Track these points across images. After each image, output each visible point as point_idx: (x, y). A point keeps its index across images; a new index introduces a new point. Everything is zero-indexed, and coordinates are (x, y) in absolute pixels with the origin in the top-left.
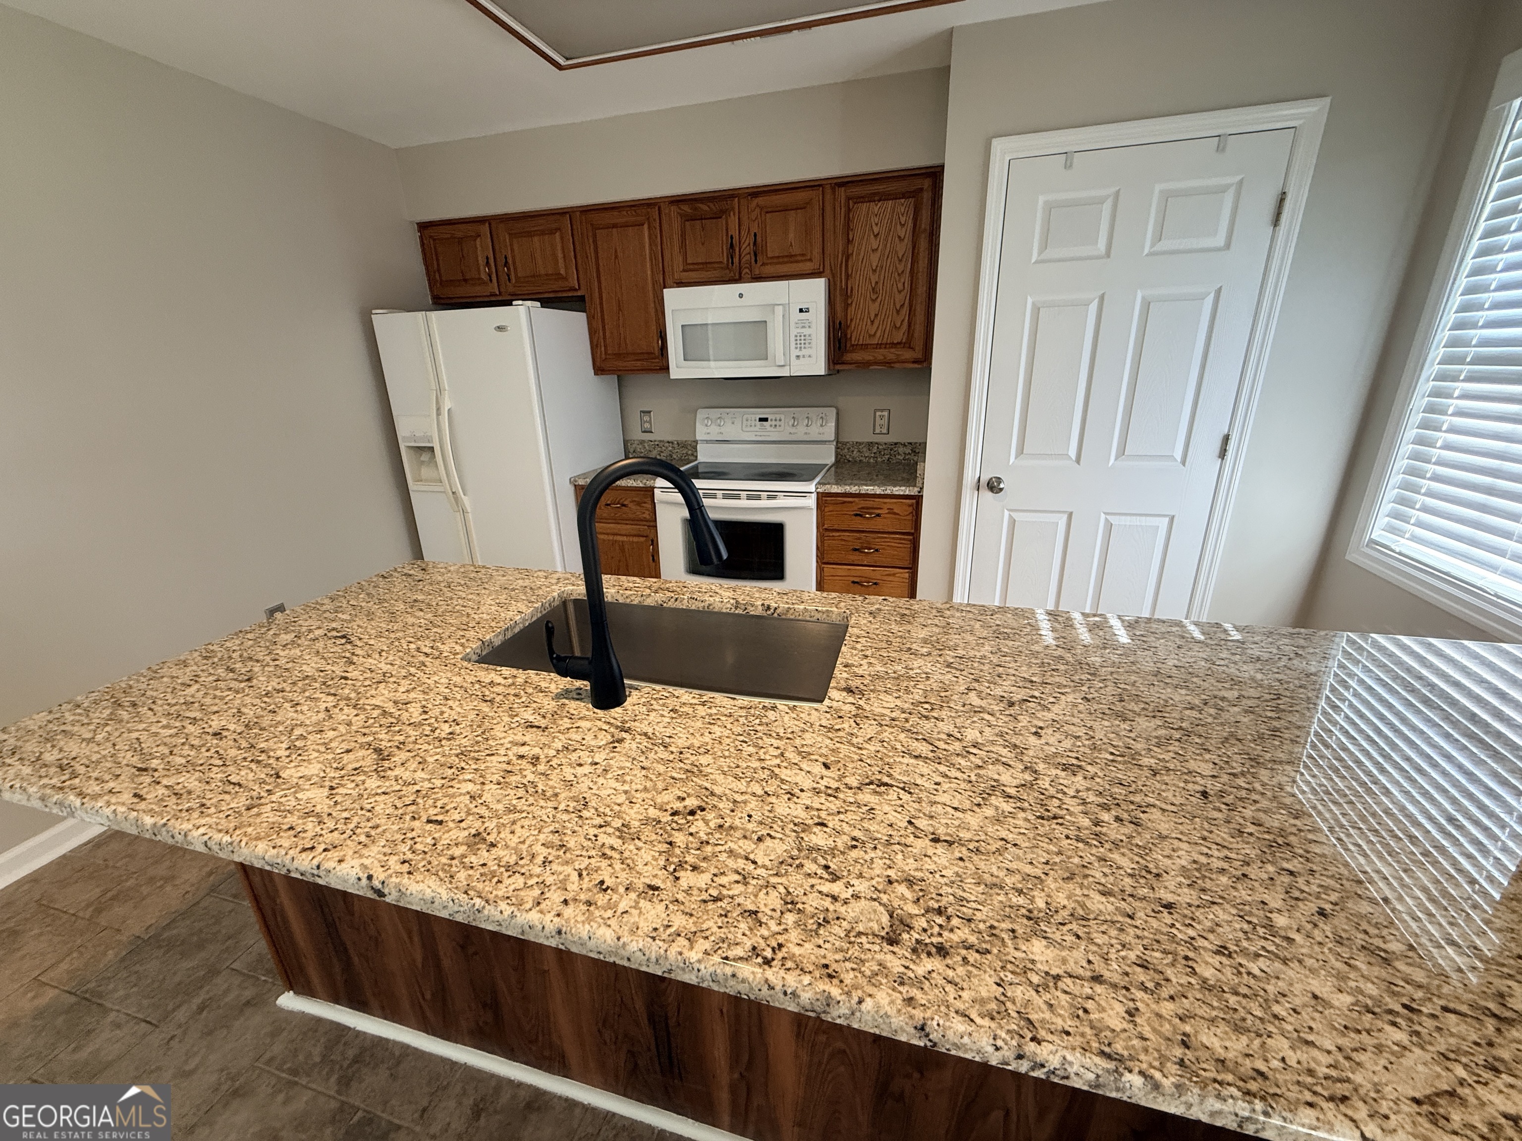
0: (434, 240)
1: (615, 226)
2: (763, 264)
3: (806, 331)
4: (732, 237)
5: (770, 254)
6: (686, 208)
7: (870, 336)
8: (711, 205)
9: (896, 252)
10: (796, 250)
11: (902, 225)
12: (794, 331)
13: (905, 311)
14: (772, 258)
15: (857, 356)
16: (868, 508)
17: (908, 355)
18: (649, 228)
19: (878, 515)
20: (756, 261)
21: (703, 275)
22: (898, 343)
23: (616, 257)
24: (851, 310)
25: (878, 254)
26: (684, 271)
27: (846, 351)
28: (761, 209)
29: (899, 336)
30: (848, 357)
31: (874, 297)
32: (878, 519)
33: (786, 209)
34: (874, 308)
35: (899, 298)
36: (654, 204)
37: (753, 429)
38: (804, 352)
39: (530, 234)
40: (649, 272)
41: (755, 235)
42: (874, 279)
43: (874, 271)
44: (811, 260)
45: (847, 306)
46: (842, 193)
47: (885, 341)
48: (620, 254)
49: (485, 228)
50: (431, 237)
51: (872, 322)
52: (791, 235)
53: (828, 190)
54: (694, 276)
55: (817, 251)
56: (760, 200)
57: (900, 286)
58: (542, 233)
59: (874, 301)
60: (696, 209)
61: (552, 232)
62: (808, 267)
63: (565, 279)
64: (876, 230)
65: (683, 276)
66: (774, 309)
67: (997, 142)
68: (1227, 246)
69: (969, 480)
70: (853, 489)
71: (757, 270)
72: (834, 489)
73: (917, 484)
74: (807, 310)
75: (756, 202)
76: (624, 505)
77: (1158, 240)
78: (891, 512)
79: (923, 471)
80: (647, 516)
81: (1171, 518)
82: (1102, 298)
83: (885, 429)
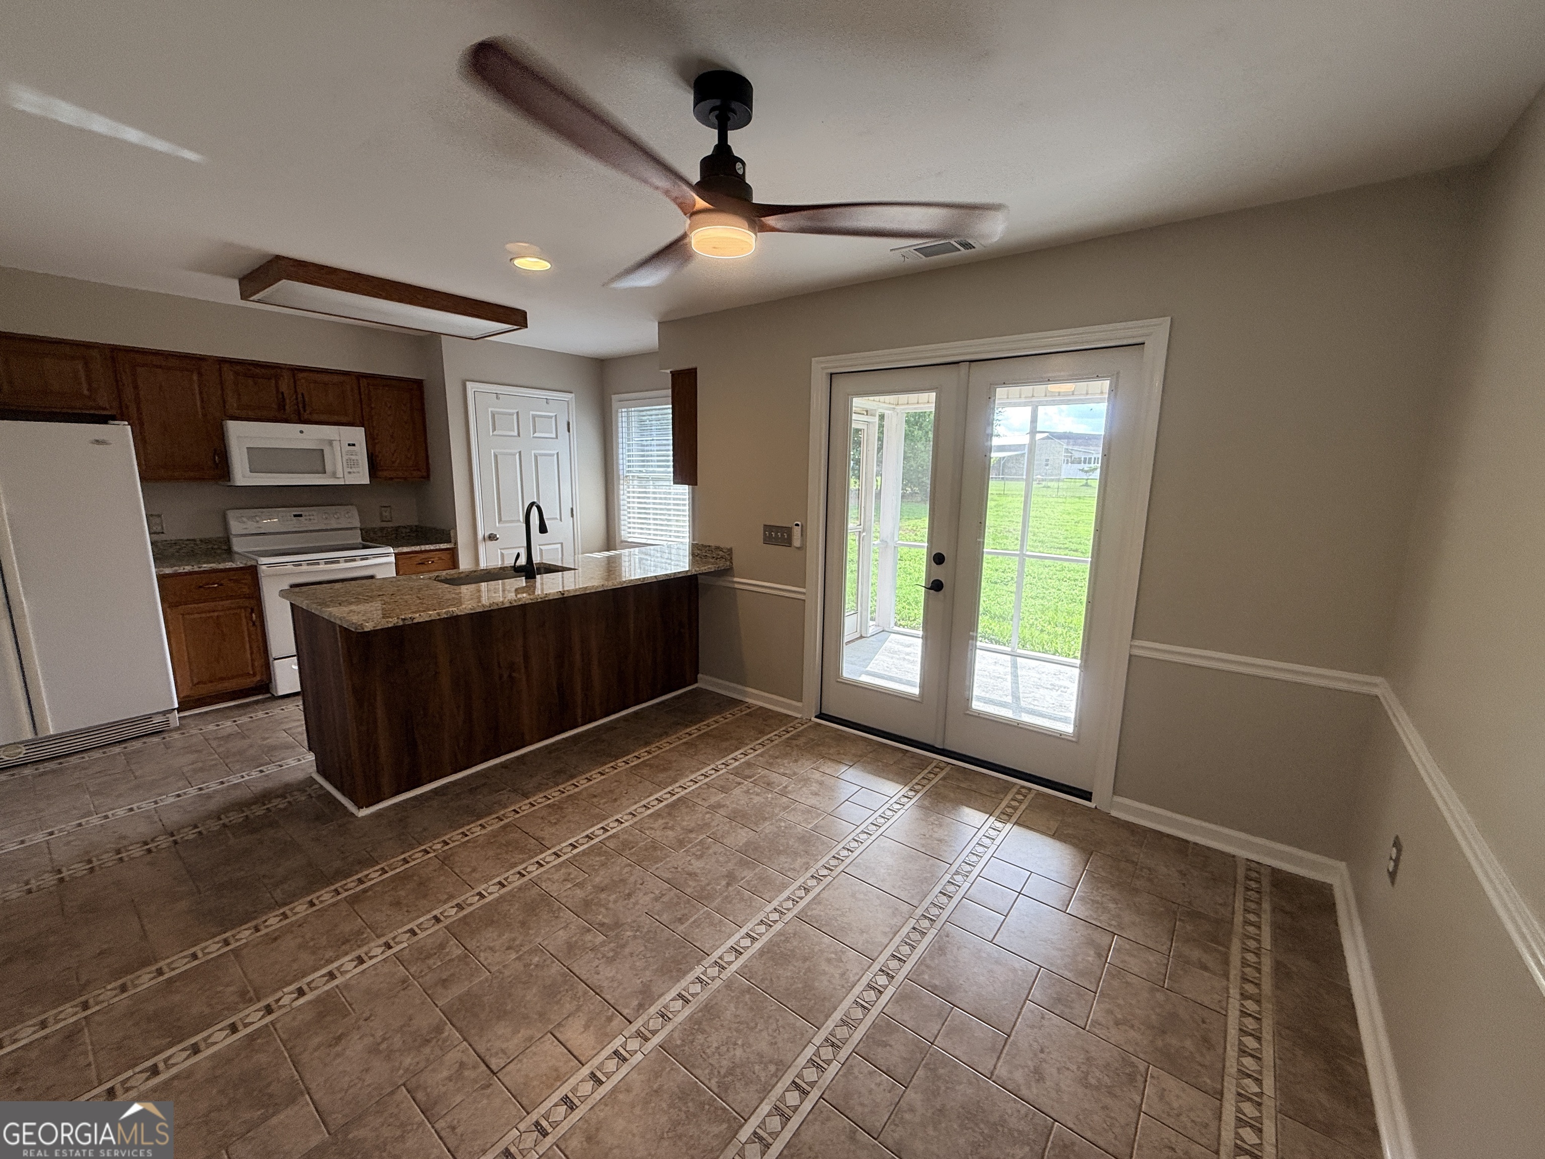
1: (159, 367)
2: (309, 414)
3: (353, 457)
4: (282, 393)
5: (315, 408)
6: (238, 367)
7: (392, 462)
8: (262, 370)
9: (403, 418)
10: (335, 408)
11: (404, 405)
12: (346, 457)
13: (412, 450)
14: (316, 411)
15: (386, 474)
16: (426, 558)
17: (417, 474)
18: (198, 375)
19: (433, 562)
20: (303, 411)
21: (258, 414)
22: (410, 467)
24: (380, 448)
25: (391, 418)
26: (239, 409)
27: (380, 471)
28: (305, 380)
29: (410, 463)
30: (380, 474)
31: (392, 441)
33: (325, 383)
34: (393, 447)
35: (407, 443)
36: (206, 360)
38: (354, 470)
40: (199, 406)
42: (391, 431)
43: (390, 426)
44: (346, 415)
45: (375, 444)
46: (364, 382)
47: (402, 466)
51: (393, 454)
52: (331, 399)
53: (353, 378)
55: (350, 411)
56: (305, 375)
57: (408, 437)
58: (57, 357)
60: (249, 370)
61: (71, 358)
63: (91, 399)
64: (390, 405)
65: (237, 413)
66: (330, 442)
67: (468, 383)
68: (557, 437)
69: (480, 536)
70: (417, 548)
71: (306, 416)
72: (405, 549)
73: (449, 542)
74: (354, 445)
75: (301, 375)
76: (221, 585)
77: (535, 432)
78: (440, 559)
79: (452, 534)
80: (246, 590)
81: (562, 544)
82: (520, 453)
83: (389, 518)
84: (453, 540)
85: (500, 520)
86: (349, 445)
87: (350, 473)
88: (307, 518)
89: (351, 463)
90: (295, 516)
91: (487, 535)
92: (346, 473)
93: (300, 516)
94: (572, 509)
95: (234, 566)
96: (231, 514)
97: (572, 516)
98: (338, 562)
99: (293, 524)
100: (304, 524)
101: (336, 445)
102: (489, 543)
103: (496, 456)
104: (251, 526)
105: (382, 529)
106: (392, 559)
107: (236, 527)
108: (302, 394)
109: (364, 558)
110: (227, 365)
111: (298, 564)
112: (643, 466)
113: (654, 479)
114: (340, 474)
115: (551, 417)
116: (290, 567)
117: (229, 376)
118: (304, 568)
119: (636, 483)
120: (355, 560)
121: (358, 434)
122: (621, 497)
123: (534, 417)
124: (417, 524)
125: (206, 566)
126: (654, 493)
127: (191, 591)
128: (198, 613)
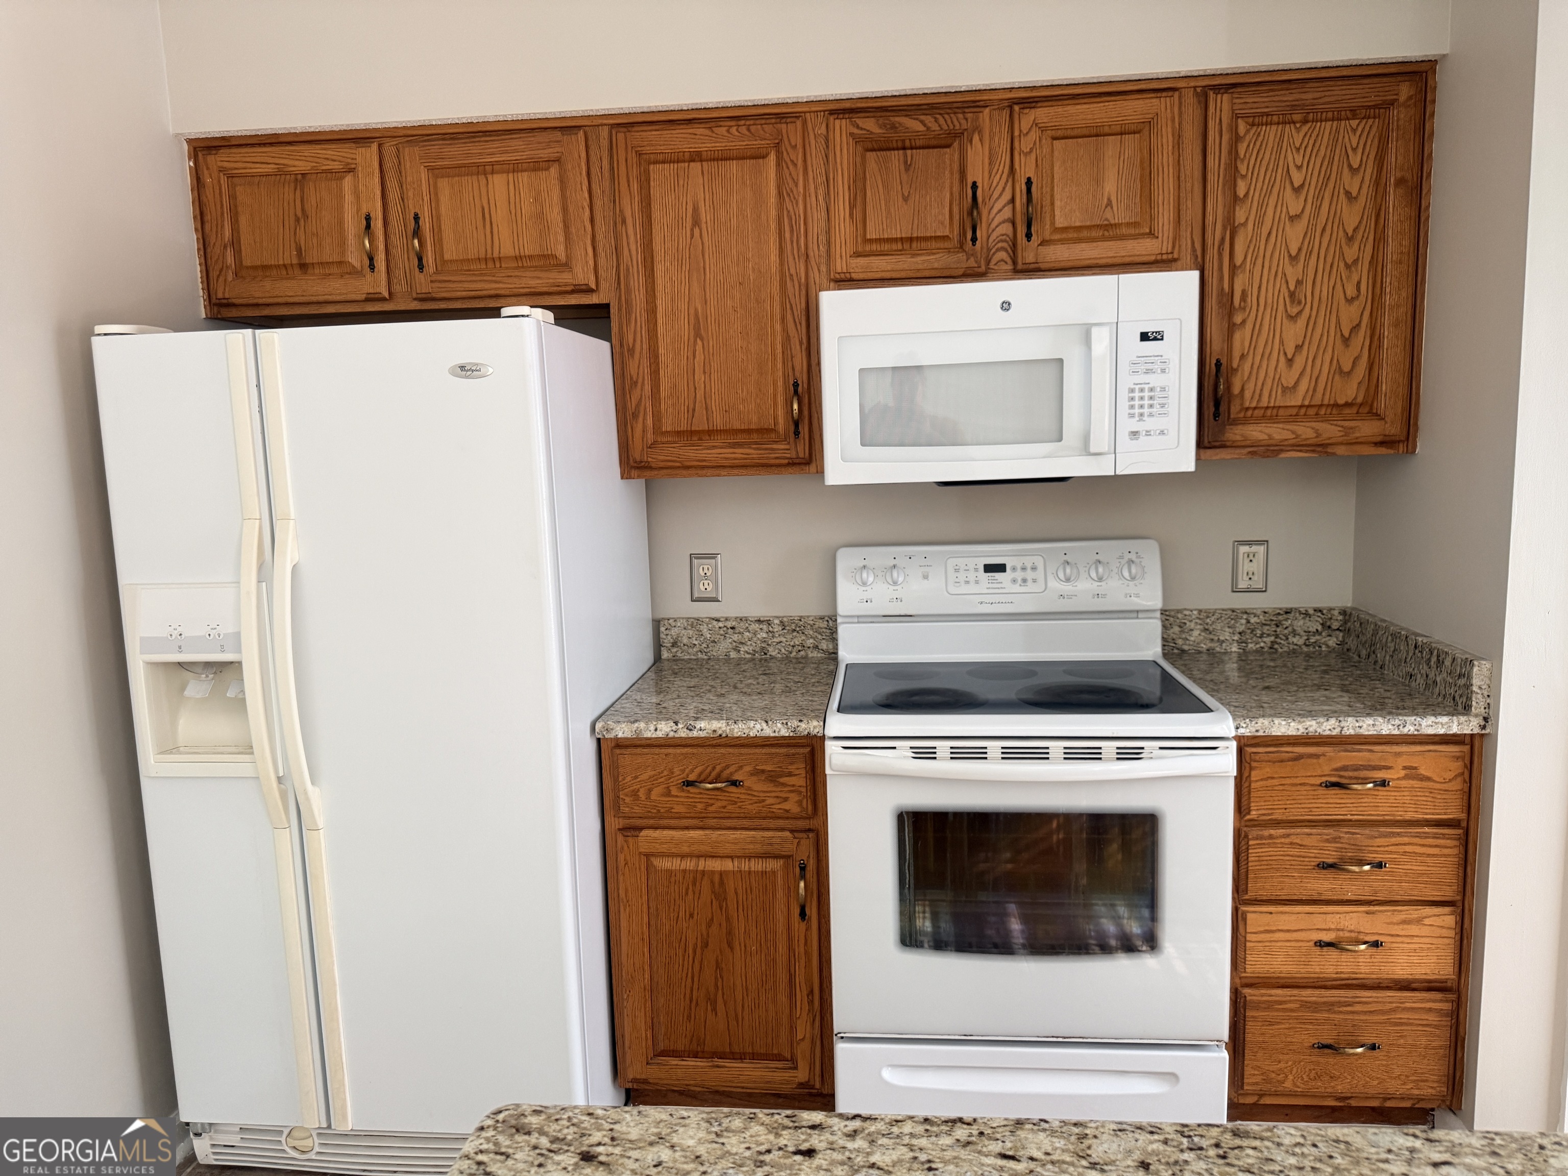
0: (231, 177)
1: (696, 157)
2: (1043, 243)
3: (1155, 380)
4: (974, 186)
5: (1060, 222)
6: (870, 125)
7: (1285, 390)
8: (929, 120)
9: (1341, 223)
10: (1119, 215)
11: (1354, 171)
12: (1127, 381)
13: (1361, 339)
14: (1065, 229)
15: (1257, 432)
16: (1357, 768)
17: (1368, 429)
18: (778, 165)
19: (1383, 783)
20: (1029, 236)
21: (906, 263)
22: (1347, 405)
23: (696, 222)
24: (1241, 339)
25: (1301, 226)
26: (857, 255)
27: (1235, 422)
28: (1043, 130)
29: (1350, 391)
30: (1235, 433)
31: (1294, 311)
32: (1382, 792)
33: (1097, 133)
34: (1293, 333)
35: (1349, 314)
36: (796, 116)
37: (972, 588)
38: (1150, 424)
39: (483, 170)
40: (774, 257)
41: (1029, 182)
43: (1294, 259)
44: (1151, 234)
45: (1231, 329)
46: (1222, 105)
47: (1317, 400)
48: (705, 216)
49: (368, 156)
50: (222, 170)
51: (1290, 362)
52: (1110, 187)
53: (1190, 98)
54: (881, 265)
55: (1165, 219)
56: (1042, 114)
57: (1351, 291)
58: (515, 168)
59: (1293, 318)
60: (893, 127)
61: (537, 166)
62: (1146, 248)
63: (566, 266)
66: (1086, 334)
70: (1327, 727)
71: (1029, 254)
72: (1282, 727)
73: (1460, 708)
75: (1027, 119)
76: (734, 783)
78: (1417, 775)
79: (1479, 677)
83: (1258, 583)
84: (1478, 705)
87: (1134, 434)
88: (1019, 575)
89: (1145, 402)
90: (989, 568)
92: (1121, 437)
93: (1001, 568)
95: (768, 732)
96: (846, 560)
99: (979, 593)
100: (1007, 593)
101: (1101, 339)
105: (1230, 619)
106: (1228, 760)
107: (849, 596)
114: (1100, 440)
116: (901, 753)
117: (844, 155)
120: (1097, 755)
121: (1175, 297)
124: (1347, 602)
125: (707, 727)
127: (668, 793)
128: (683, 856)
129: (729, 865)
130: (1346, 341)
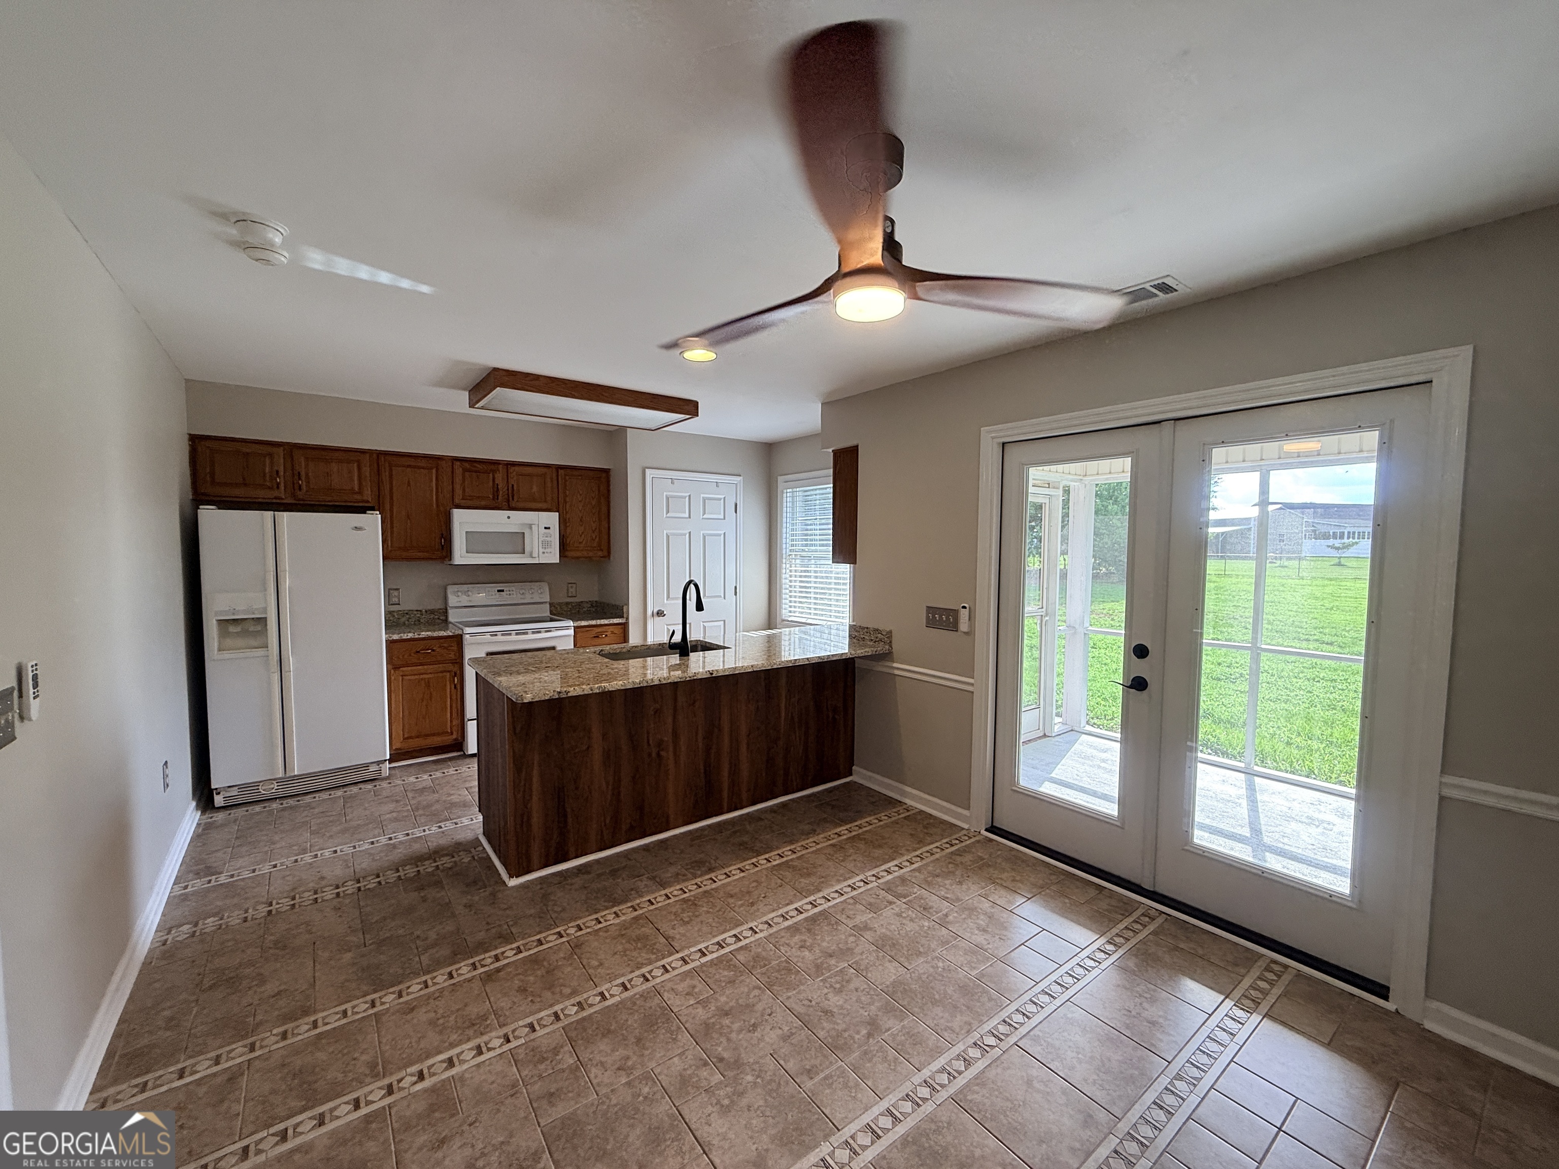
0: (212, 450)
1: (409, 466)
2: (517, 501)
3: (548, 539)
4: (497, 485)
5: (522, 497)
6: (467, 465)
7: (580, 543)
8: (484, 466)
9: (591, 504)
10: (538, 497)
11: (593, 492)
12: (542, 539)
13: (597, 532)
14: (523, 499)
15: (574, 554)
16: (600, 632)
17: (600, 553)
18: (437, 471)
19: (606, 635)
20: (513, 499)
21: (478, 503)
22: (594, 547)
23: (408, 484)
24: (569, 530)
25: (582, 504)
26: (462, 499)
27: (568, 551)
28: (516, 473)
29: (595, 544)
30: (569, 554)
31: (581, 524)
32: (606, 637)
33: (531, 476)
34: (581, 529)
35: (593, 526)
36: (443, 459)
38: (547, 550)
39: (328, 461)
42: (581, 515)
43: (580, 511)
44: (545, 501)
45: (567, 527)
46: (561, 473)
47: (587, 546)
48: (411, 483)
50: (205, 447)
51: (580, 536)
52: (535, 489)
53: (554, 470)
54: (469, 503)
55: (549, 498)
56: (517, 468)
57: (594, 520)
58: (341, 461)
59: (581, 526)
60: (474, 466)
61: (350, 462)
62: (544, 506)
63: (360, 492)
64: (581, 492)
65: (463, 502)
66: (530, 526)
67: (647, 470)
68: (724, 519)
69: (649, 612)
70: (593, 622)
71: (513, 504)
72: (584, 623)
73: (622, 617)
74: (549, 528)
75: (512, 469)
76: (433, 650)
77: (704, 513)
78: (612, 633)
79: (625, 610)
80: (452, 656)
81: (724, 621)
82: (690, 533)
83: (574, 594)
84: (625, 616)
85: (668, 597)
86: (546, 528)
87: (544, 553)
88: (508, 593)
89: (546, 544)
90: (499, 591)
91: (655, 611)
92: (541, 553)
93: (503, 591)
94: (736, 588)
95: (445, 634)
96: (450, 589)
97: (736, 594)
98: (526, 633)
99: (496, 599)
100: (505, 598)
101: (534, 528)
102: (657, 619)
103: (668, 537)
104: (464, 600)
105: (567, 604)
106: (571, 632)
107: (453, 600)
108: (513, 485)
109: (548, 630)
110: (458, 463)
111: (494, 634)
112: (806, 545)
113: (816, 558)
114: (535, 555)
115: (720, 499)
116: (488, 636)
117: (458, 471)
118: (500, 638)
119: (798, 561)
120: (540, 632)
121: (552, 519)
122: (784, 576)
123: (704, 500)
124: (597, 599)
125: (424, 634)
126: (816, 572)
127: (410, 655)
128: (414, 675)
129: (430, 676)
130: (593, 532)
